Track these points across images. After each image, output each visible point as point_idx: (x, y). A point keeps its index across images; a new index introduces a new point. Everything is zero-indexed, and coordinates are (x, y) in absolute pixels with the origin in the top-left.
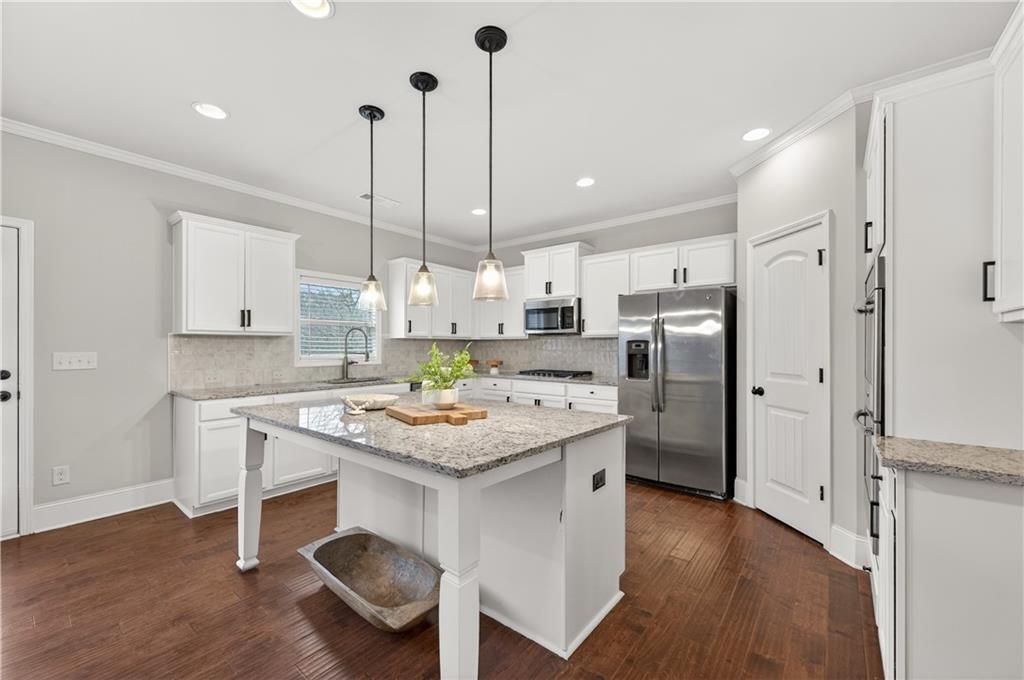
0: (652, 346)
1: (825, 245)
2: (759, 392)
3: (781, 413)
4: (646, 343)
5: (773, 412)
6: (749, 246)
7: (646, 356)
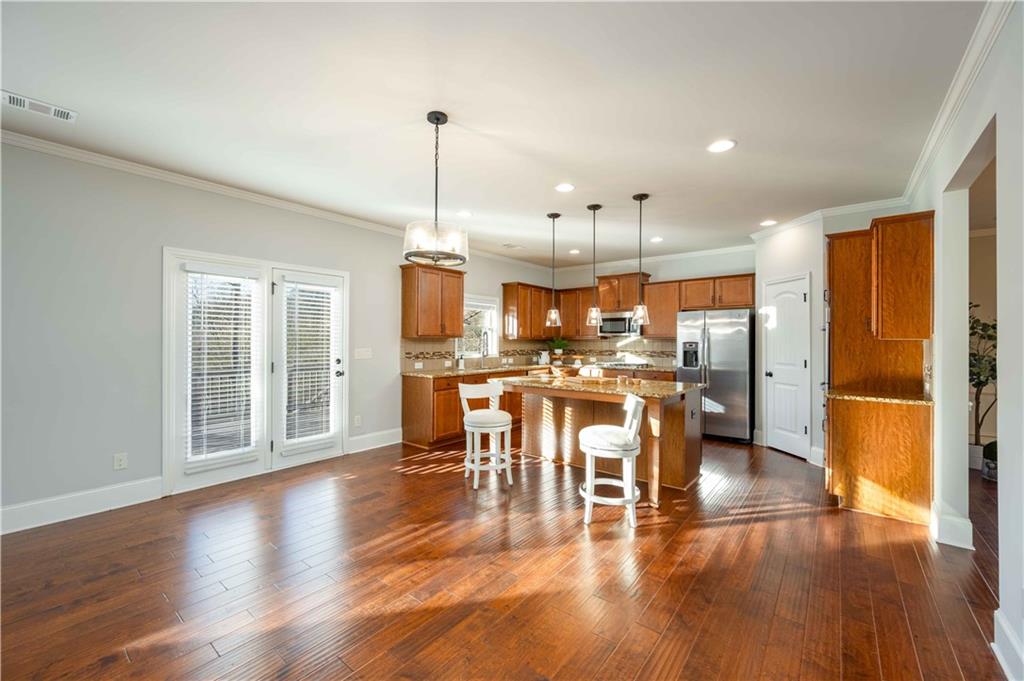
0: (700, 346)
1: (807, 291)
2: (770, 375)
3: (782, 386)
4: (697, 343)
5: (778, 386)
6: (764, 285)
7: (696, 353)
